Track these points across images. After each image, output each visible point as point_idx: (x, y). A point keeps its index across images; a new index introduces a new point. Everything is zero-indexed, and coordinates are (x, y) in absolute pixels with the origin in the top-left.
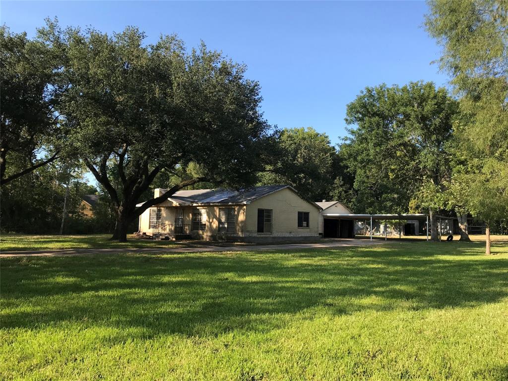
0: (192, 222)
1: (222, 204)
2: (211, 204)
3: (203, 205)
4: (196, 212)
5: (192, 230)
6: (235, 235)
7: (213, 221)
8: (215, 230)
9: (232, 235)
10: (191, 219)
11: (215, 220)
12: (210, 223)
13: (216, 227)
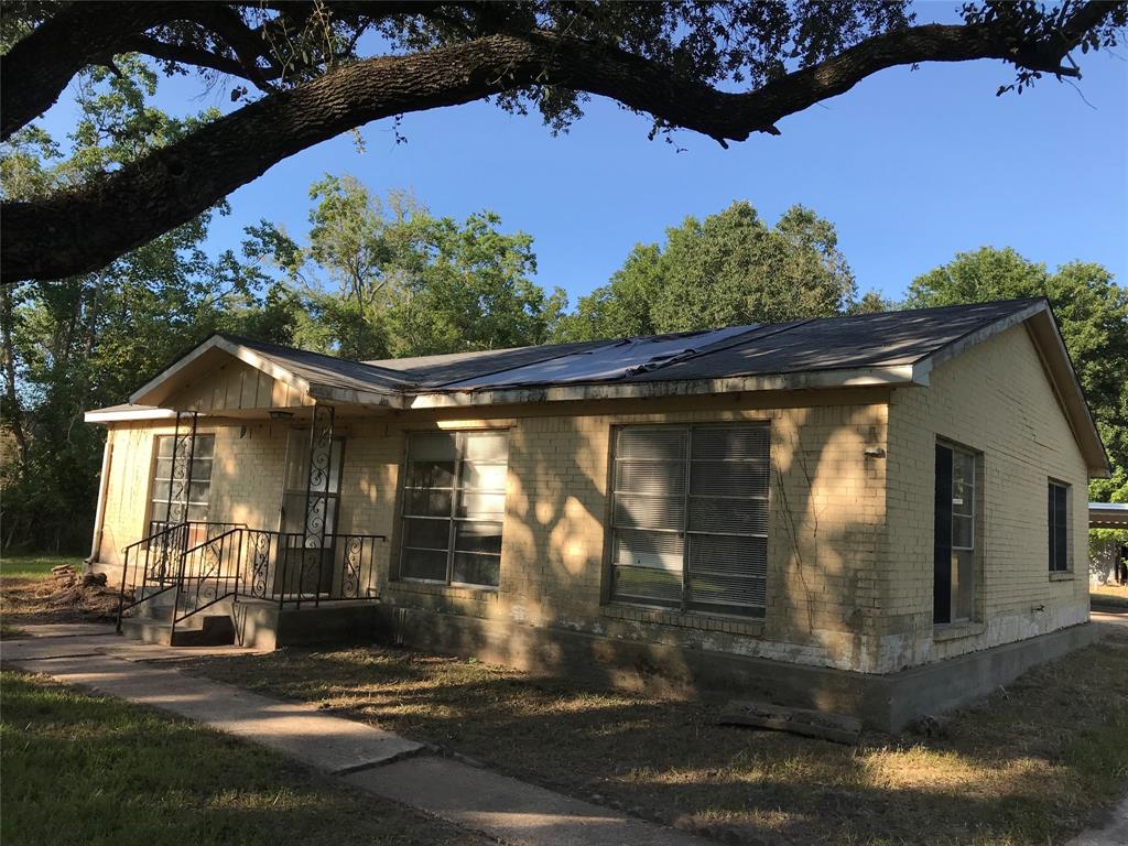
0: (399, 519)
1: (646, 390)
2: (557, 395)
3: (486, 399)
4: (430, 452)
5: (395, 574)
6: (772, 651)
7: (559, 514)
8: (580, 586)
9: (742, 648)
10: (391, 494)
11: (575, 508)
12: (542, 533)
13: (589, 562)
